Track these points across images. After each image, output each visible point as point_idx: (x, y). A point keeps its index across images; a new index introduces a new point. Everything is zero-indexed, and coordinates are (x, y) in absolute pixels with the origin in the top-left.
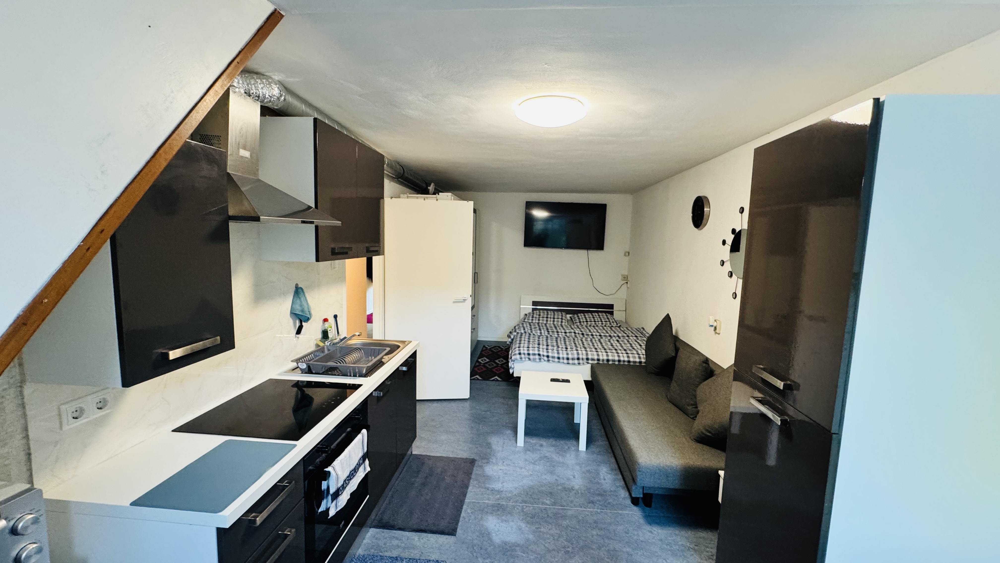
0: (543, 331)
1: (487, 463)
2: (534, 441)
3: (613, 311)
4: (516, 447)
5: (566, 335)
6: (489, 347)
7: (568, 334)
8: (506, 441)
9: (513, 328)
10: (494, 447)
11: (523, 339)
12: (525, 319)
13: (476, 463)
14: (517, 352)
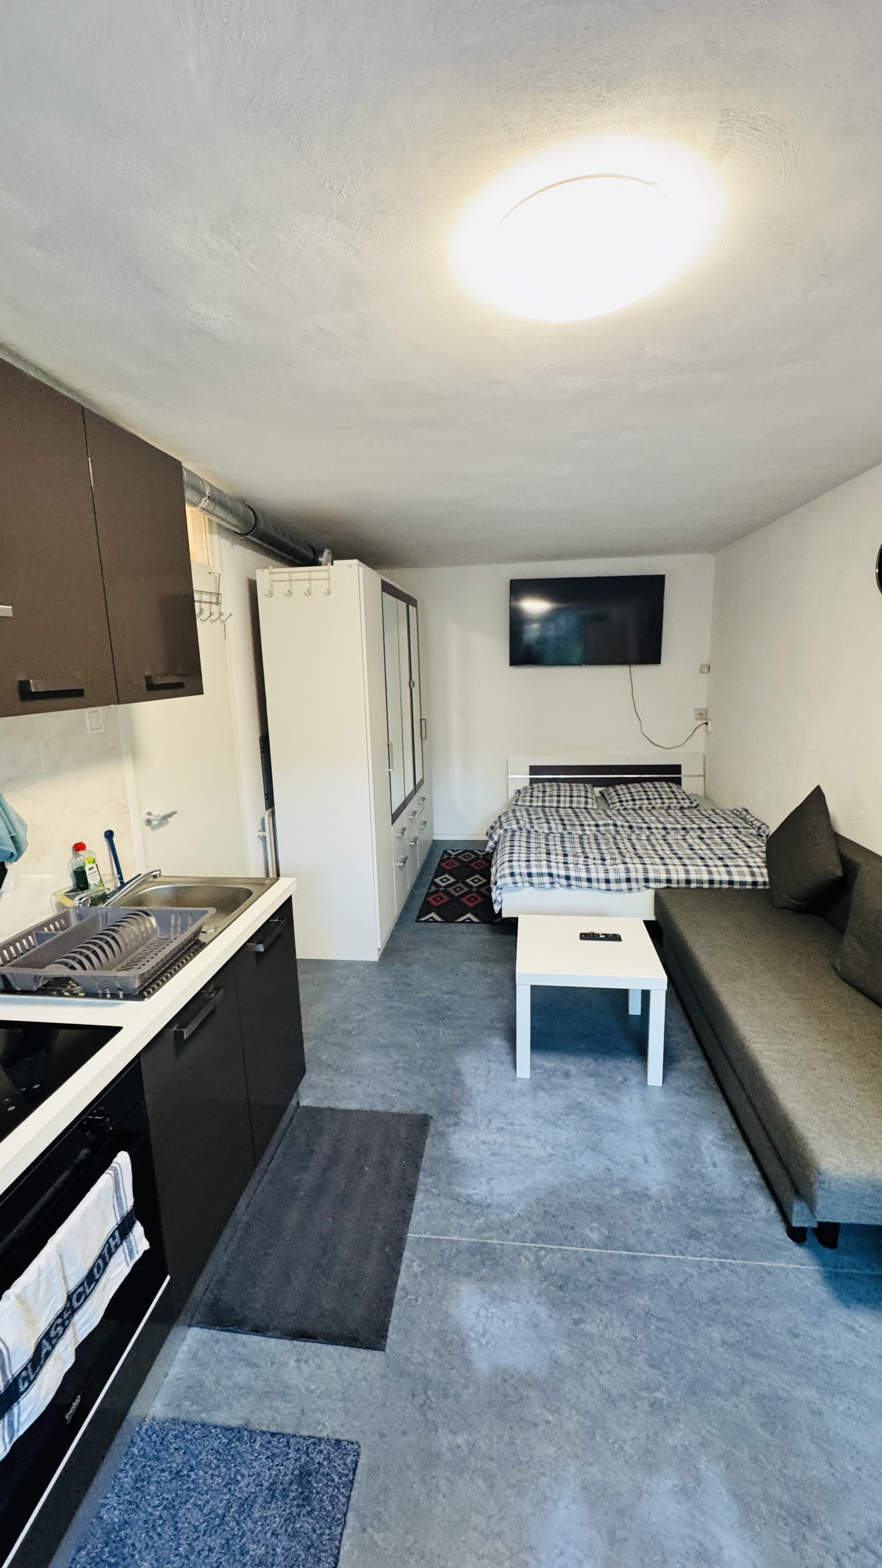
0: (553, 825)
1: (456, 1124)
2: (552, 1065)
3: (680, 778)
4: (515, 1080)
5: (598, 831)
6: (454, 854)
7: (602, 829)
8: (493, 1066)
9: (496, 819)
10: (469, 1081)
11: (516, 843)
12: (517, 801)
13: (432, 1124)
14: (507, 871)
